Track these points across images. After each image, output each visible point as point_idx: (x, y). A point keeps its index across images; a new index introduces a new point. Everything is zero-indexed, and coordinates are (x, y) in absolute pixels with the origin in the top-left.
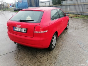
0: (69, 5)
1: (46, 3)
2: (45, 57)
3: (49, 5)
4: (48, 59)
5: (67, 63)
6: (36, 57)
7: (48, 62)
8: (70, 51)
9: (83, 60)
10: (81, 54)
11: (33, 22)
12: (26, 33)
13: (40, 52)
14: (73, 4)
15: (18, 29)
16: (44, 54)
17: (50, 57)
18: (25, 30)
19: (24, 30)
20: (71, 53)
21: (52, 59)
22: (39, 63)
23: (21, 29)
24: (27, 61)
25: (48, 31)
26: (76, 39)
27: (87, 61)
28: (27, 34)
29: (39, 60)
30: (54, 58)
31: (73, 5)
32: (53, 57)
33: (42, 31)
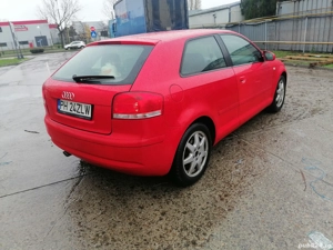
0: (309, 18)
1: (218, 13)
2: (156, 206)
3: (227, 22)
4: (163, 214)
5: (229, 235)
6: (125, 203)
7: (161, 223)
8: (258, 193)
9: (297, 228)
10: (296, 205)
11: (111, 81)
12: (91, 119)
13: (143, 190)
14: (324, 12)
15: (69, 106)
16: (155, 197)
17: (175, 207)
18: (87, 111)
19: (84, 110)
20: (256, 201)
21: (179, 215)
22: (130, 224)
23: (77, 107)
24: (92, 216)
25: (163, 112)
26: (298, 149)
27: (311, 236)
28: (93, 122)
29: (133, 214)
30: (185, 213)
31: (325, 17)
32: (183, 209)
33: (139, 112)
